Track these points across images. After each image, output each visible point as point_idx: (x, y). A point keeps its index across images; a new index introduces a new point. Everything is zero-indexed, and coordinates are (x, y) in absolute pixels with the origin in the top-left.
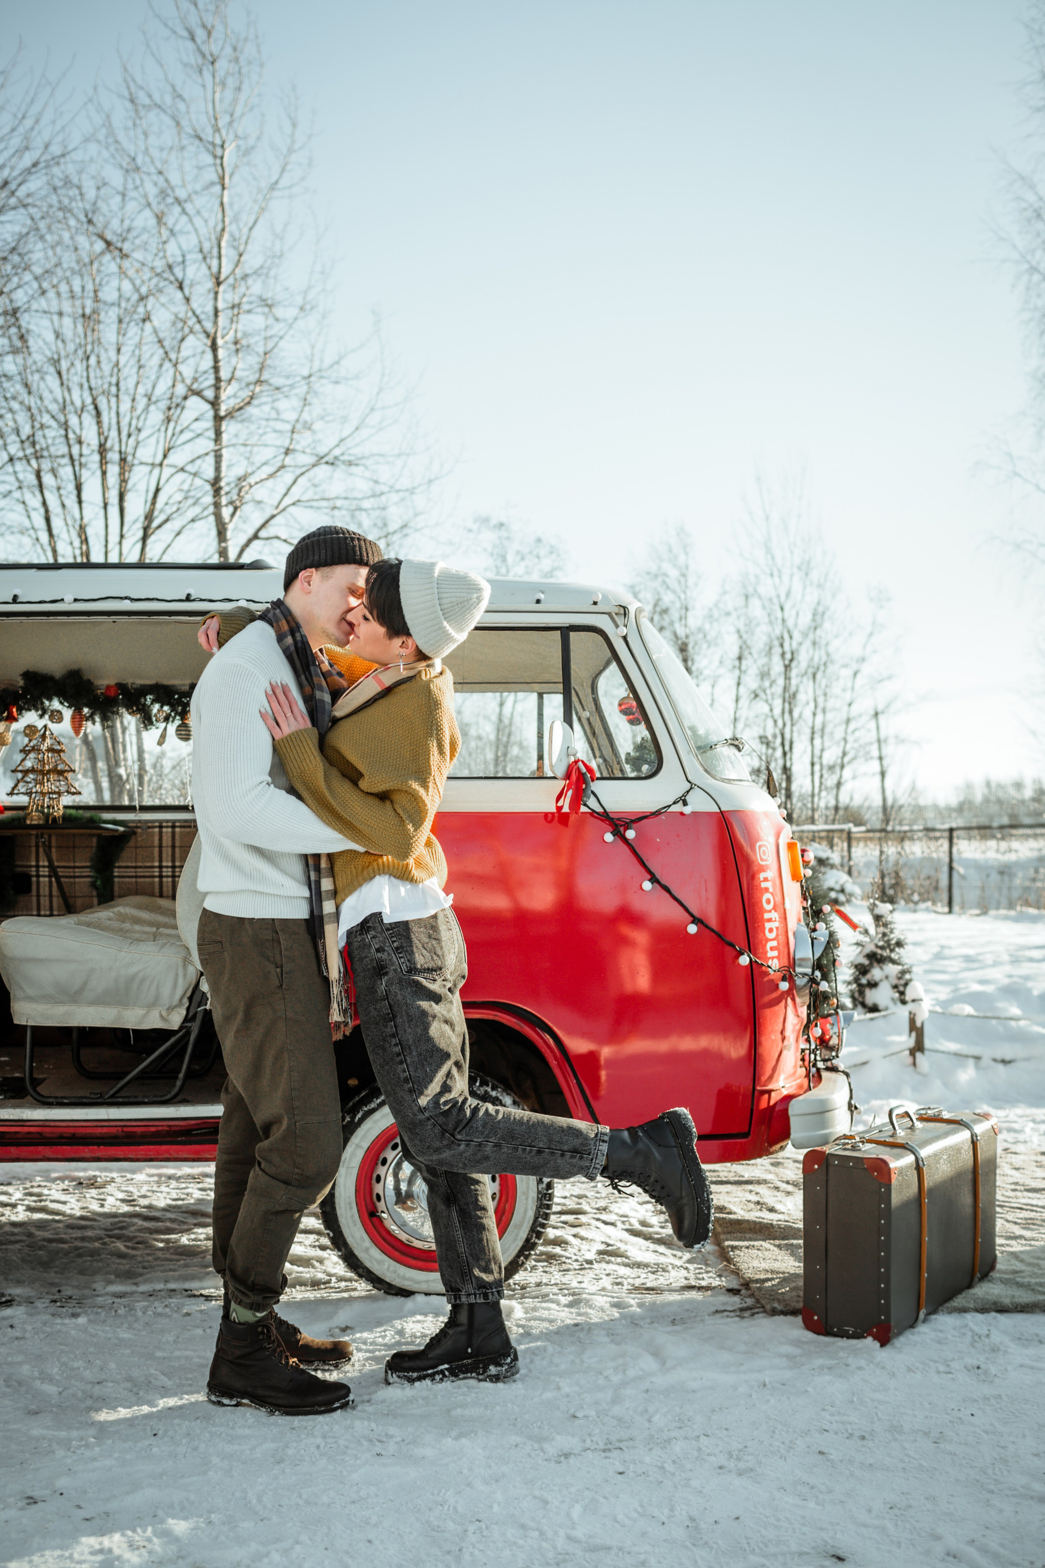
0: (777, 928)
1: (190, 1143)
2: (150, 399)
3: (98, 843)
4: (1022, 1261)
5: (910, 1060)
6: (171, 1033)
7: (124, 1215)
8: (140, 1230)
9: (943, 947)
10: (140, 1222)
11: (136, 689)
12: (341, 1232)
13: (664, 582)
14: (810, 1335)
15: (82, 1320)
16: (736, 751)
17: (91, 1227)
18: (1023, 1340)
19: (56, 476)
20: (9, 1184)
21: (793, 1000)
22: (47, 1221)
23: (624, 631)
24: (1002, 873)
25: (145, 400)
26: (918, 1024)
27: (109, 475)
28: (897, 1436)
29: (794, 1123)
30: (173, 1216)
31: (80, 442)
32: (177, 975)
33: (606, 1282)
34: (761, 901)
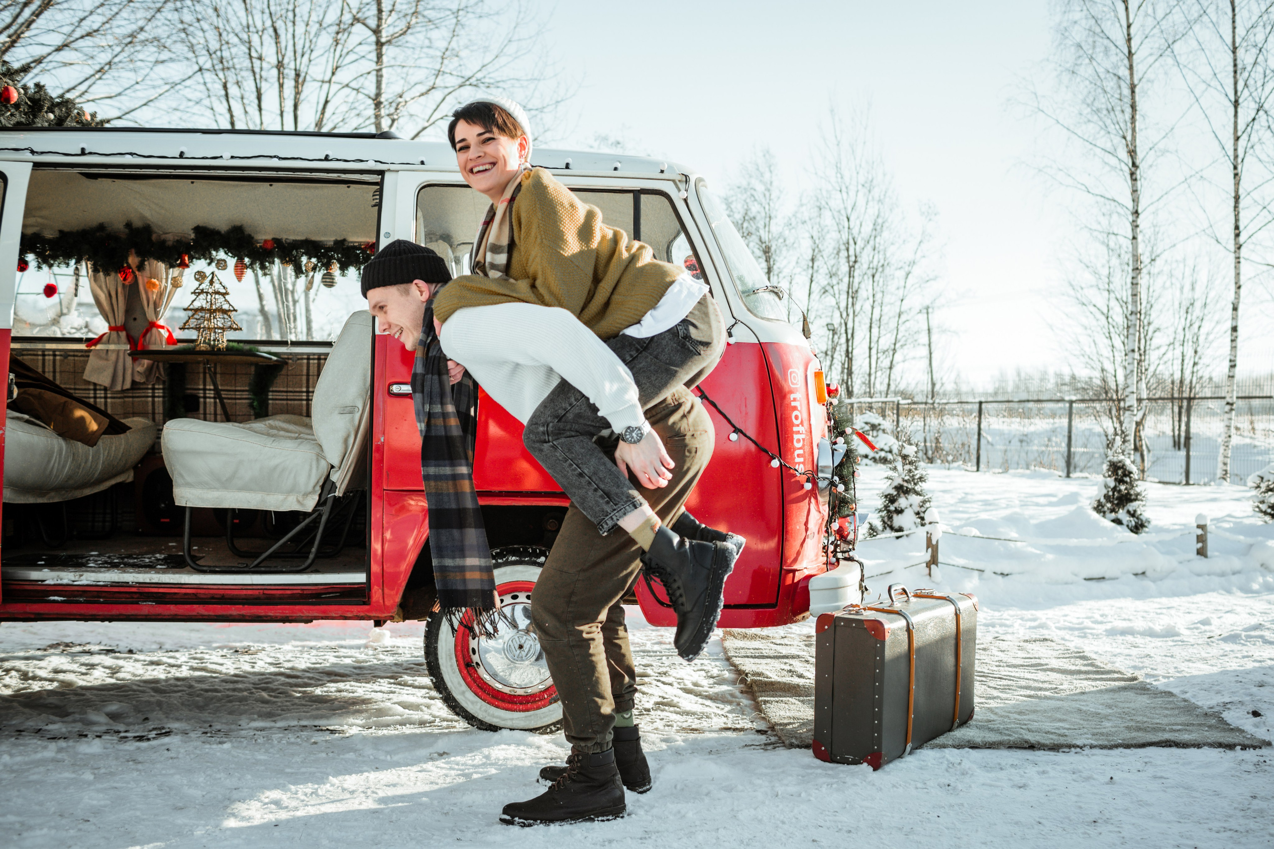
0: (804, 440)
1: (319, 604)
2: (321, 25)
3: (256, 371)
4: (996, 714)
5: (927, 570)
6: (305, 515)
7: (270, 674)
8: (282, 684)
9: (966, 494)
10: (282, 679)
11: (289, 244)
12: (442, 678)
13: (752, 195)
14: (818, 762)
15: (226, 746)
16: (777, 299)
17: (242, 682)
18: (986, 767)
19: (240, 87)
20: (177, 651)
21: (816, 498)
22: (205, 677)
23: (685, 195)
24: (1021, 441)
25: (317, 26)
26: (934, 542)
27: (285, 86)
28: (876, 830)
29: (813, 595)
30: (311, 675)
31: (260, 58)
32: (311, 466)
33: (659, 724)
34: (791, 417)
